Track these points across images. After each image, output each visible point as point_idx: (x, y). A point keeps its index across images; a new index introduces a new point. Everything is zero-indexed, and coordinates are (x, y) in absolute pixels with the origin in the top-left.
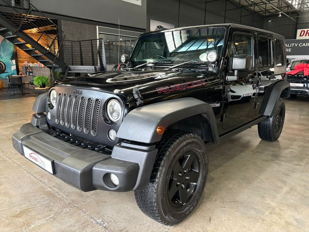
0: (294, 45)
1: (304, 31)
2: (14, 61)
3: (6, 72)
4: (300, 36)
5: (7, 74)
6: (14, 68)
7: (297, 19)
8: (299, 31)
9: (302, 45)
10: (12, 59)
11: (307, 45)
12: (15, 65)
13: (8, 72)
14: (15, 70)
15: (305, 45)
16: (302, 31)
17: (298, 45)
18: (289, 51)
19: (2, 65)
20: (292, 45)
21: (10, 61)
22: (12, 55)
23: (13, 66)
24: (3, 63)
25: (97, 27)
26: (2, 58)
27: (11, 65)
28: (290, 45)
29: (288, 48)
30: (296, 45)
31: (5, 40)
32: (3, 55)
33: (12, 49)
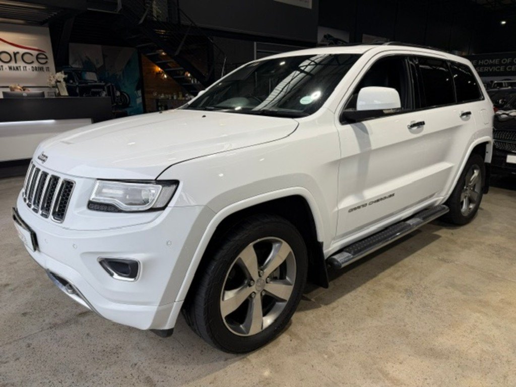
2: (139, 93)
3: (130, 107)
6: (139, 101)
10: (137, 89)
12: (141, 98)
14: (141, 103)
19: (126, 97)
21: (135, 92)
22: (136, 83)
24: (127, 94)
25: (255, 43)
26: (125, 88)
27: (136, 97)
31: (128, 63)
32: (127, 84)
33: (137, 75)
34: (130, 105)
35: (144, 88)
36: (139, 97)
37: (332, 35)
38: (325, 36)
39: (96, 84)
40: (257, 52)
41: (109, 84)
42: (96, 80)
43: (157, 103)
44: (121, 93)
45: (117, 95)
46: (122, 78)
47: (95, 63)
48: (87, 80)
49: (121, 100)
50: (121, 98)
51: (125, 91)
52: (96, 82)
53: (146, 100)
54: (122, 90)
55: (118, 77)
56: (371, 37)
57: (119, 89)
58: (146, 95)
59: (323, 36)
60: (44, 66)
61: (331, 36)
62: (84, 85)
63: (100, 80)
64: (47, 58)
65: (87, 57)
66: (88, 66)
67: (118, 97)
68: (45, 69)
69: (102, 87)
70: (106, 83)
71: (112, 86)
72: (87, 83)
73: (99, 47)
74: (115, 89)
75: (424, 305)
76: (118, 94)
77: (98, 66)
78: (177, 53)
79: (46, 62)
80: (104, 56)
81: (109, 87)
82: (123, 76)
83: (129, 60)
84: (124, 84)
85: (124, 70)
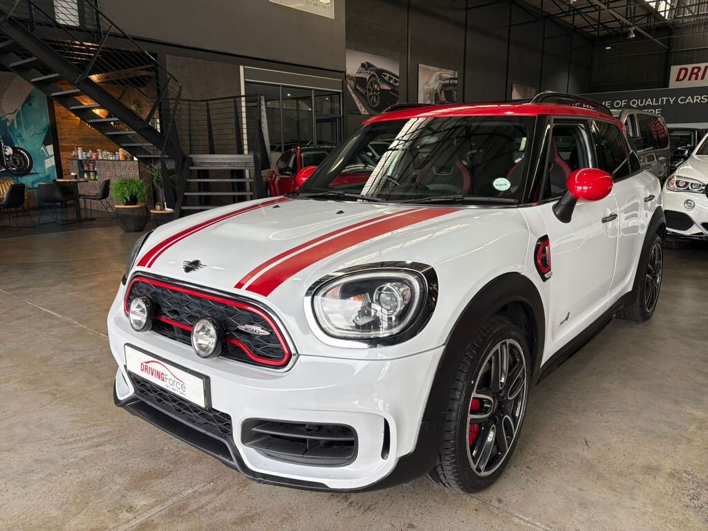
0: (668, 101)
1: (686, 70)
2: (50, 149)
4: (678, 80)
5: (35, 177)
6: (50, 162)
7: (669, 42)
8: (674, 70)
10: (46, 143)
11: (695, 100)
12: (54, 157)
13: (36, 174)
14: (52, 167)
15: (691, 101)
16: (681, 70)
17: (676, 101)
20: (662, 100)
21: (42, 148)
22: (44, 134)
24: (26, 152)
26: (23, 141)
27: (45, 157)
28: (657, 101)
29: (655, 107)
30: (672, 101)
31: (29, 100)
32: (25, 135)
33: (45, 121)
34: (32, 171)
35: (59, 141)
36: (49, 157)
37: (374, 64)
38: (363, 65)
44: (14, 149)
45: (7, 153)
46: (16, 127)
49: (15, 163)
50: (14, 160)
51: (22, 147)
53: (63, 162)
54: (16, 146)
55: (8, 124)
56: (431, 68)
57: (10, 143)
58: (63, 154)
59: (360, 65)
61: (373, 66)
67: (9, 156)
76: (9, 151)
82: (19, 123)
83: (30, 95)
84: (20, 136)
85: (19, 112)
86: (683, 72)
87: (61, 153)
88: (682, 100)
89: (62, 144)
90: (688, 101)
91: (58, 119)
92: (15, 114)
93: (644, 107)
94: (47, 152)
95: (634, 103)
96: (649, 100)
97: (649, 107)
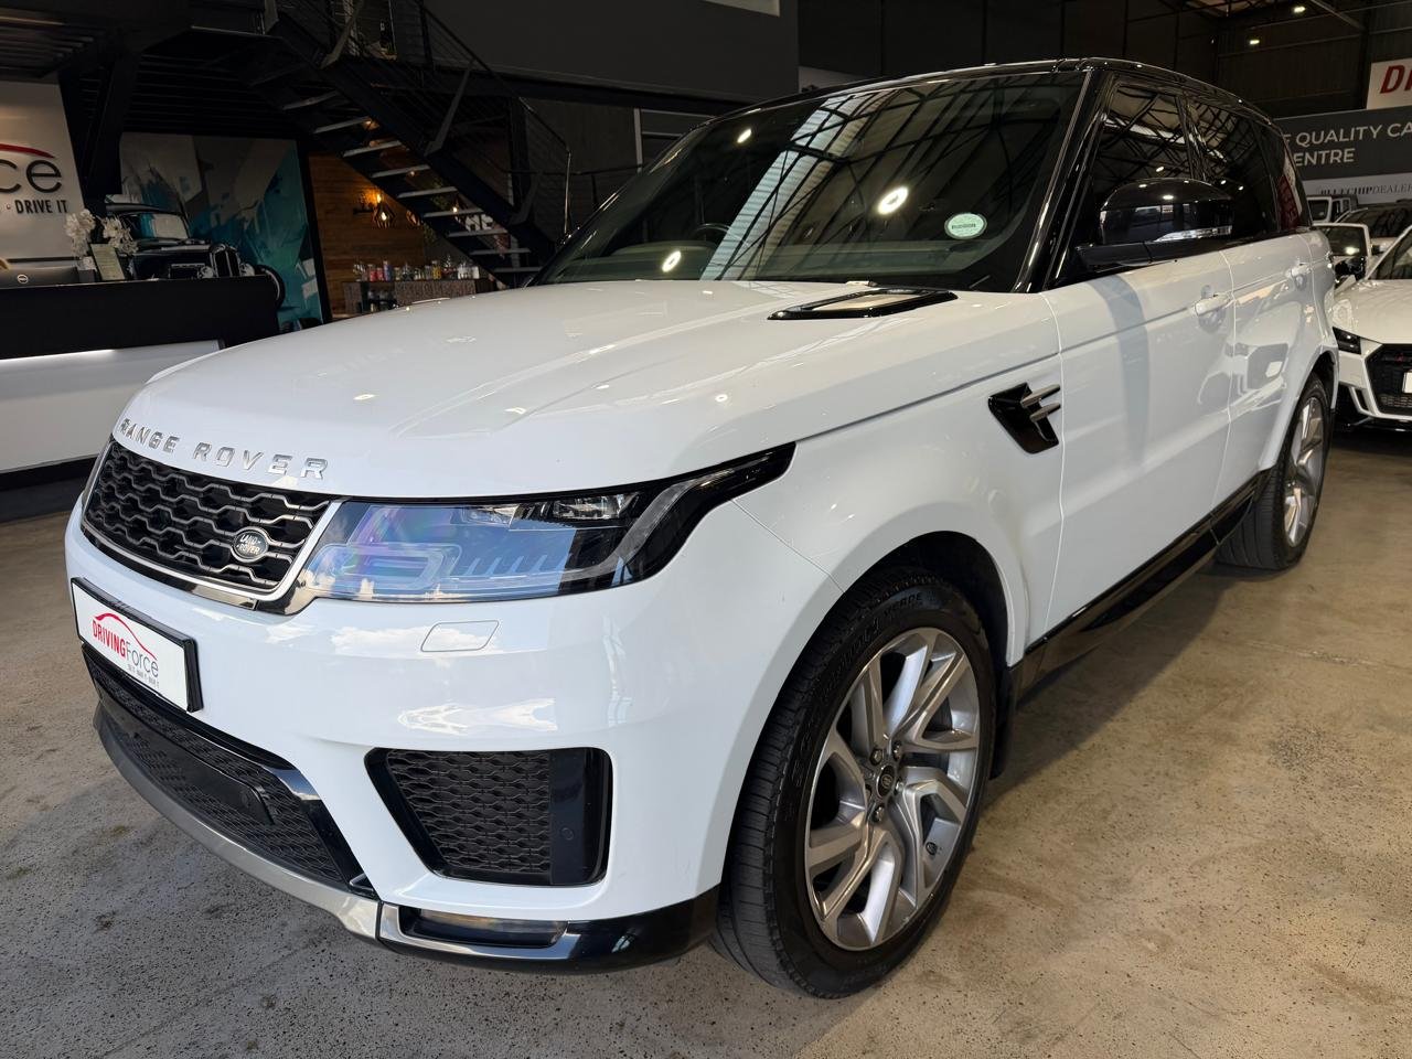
0: (1368, 133)
1: (1401, 69)
2: (310, 265)
3: (286, 309)
4: (1384, 90)
5: (290, 314)
6: (311, 289)
7: (1369, 18)
8: (1378, 71)
9: (1400, 130)
10: (303, 257)
12: (315, 280)
13: (291, 308)
14: (315, 295)
16: (1391, 69)
17: (1383, 133)
18: (1345, 160)
19: (273, 281)
20: (1357, 133)
21: (298, 265)
22: (300, 242)
23: (306, 281)
24: (274, 272)
25: (637, 112)
26: (268, 254)
27: (301, 279)
28: (1347, 135)
29: (1342, 146)
30: (1375, 133)
31: (274, 185)
32: (273, 245)
33: (301, 218)
34: (285, 304)
35: (323, 252)
36: (310, 279)
39: (186, 248)
40: (643, 137)
41: (222, 248)
42: (183, 236)
43: (365, 295)
44: (257, 269)
45: (247, 275)
46: (258, 231)
47: (179, 189)
48: (157, 239)
51: (267, 264)
52: (183, 243)
53: (331, 287)
54: (259, 262)
55: (246, 226)
57: (250, 259)
58: (329, 274)
60: (53, 198)
62: (148, 253)
63: (195, 236)
64: (58, 174)
65: (151, 171)
66: (160, 199)
67: (248, 280)
68: (54, 208)
69: (202, 257)
70: (214, 246)
71: (232, 254)
72: (160, 247)
73: (187, 140)
74: (239, 260)
75: (1342, 782)
76: (249, 271)
77: (187, 197)
78: (437, 145)
79: (58, 186)
80: (203, 167)
81: (220, 257)
82: (261, 223)
83: (276, 176)
84: (264, 245)
85: (261, 206)
86: (1395, 74)
87: (327, 273)
88: (1393, 131)
89: (328, 257)
90: (1405, 131)
91: (320, 214)
92: (256, 208)
93: (1323, 147)
94: (305, 271)
95: (1303, 139)
96: (1332, 132)
97: (1332, 145)
